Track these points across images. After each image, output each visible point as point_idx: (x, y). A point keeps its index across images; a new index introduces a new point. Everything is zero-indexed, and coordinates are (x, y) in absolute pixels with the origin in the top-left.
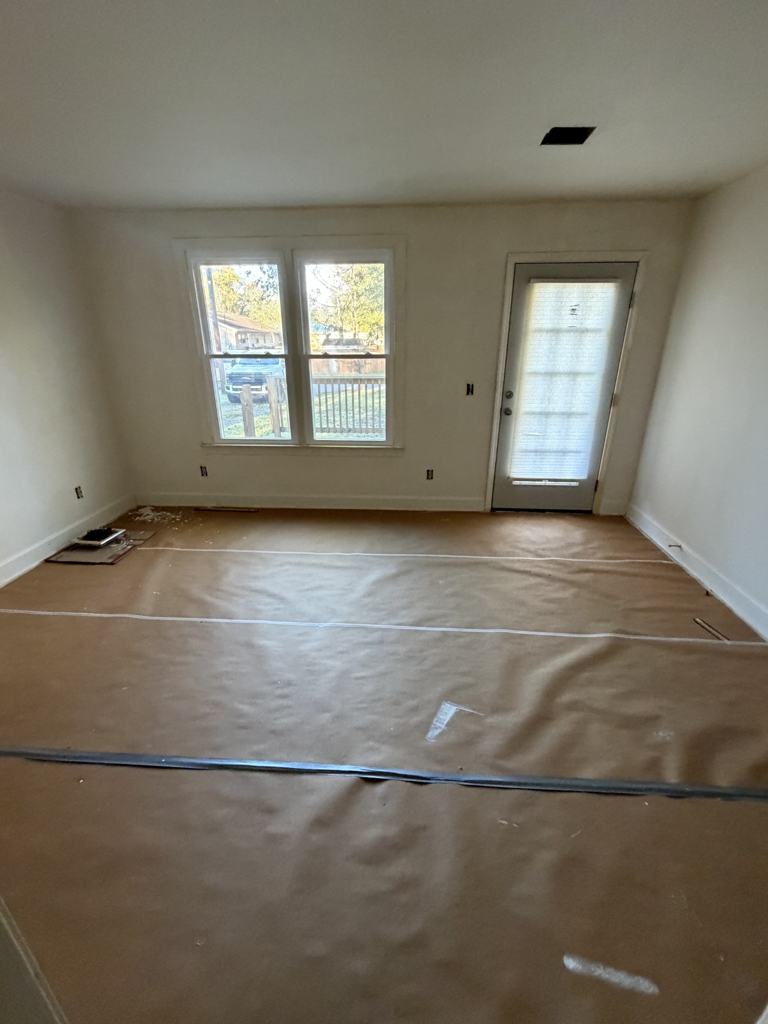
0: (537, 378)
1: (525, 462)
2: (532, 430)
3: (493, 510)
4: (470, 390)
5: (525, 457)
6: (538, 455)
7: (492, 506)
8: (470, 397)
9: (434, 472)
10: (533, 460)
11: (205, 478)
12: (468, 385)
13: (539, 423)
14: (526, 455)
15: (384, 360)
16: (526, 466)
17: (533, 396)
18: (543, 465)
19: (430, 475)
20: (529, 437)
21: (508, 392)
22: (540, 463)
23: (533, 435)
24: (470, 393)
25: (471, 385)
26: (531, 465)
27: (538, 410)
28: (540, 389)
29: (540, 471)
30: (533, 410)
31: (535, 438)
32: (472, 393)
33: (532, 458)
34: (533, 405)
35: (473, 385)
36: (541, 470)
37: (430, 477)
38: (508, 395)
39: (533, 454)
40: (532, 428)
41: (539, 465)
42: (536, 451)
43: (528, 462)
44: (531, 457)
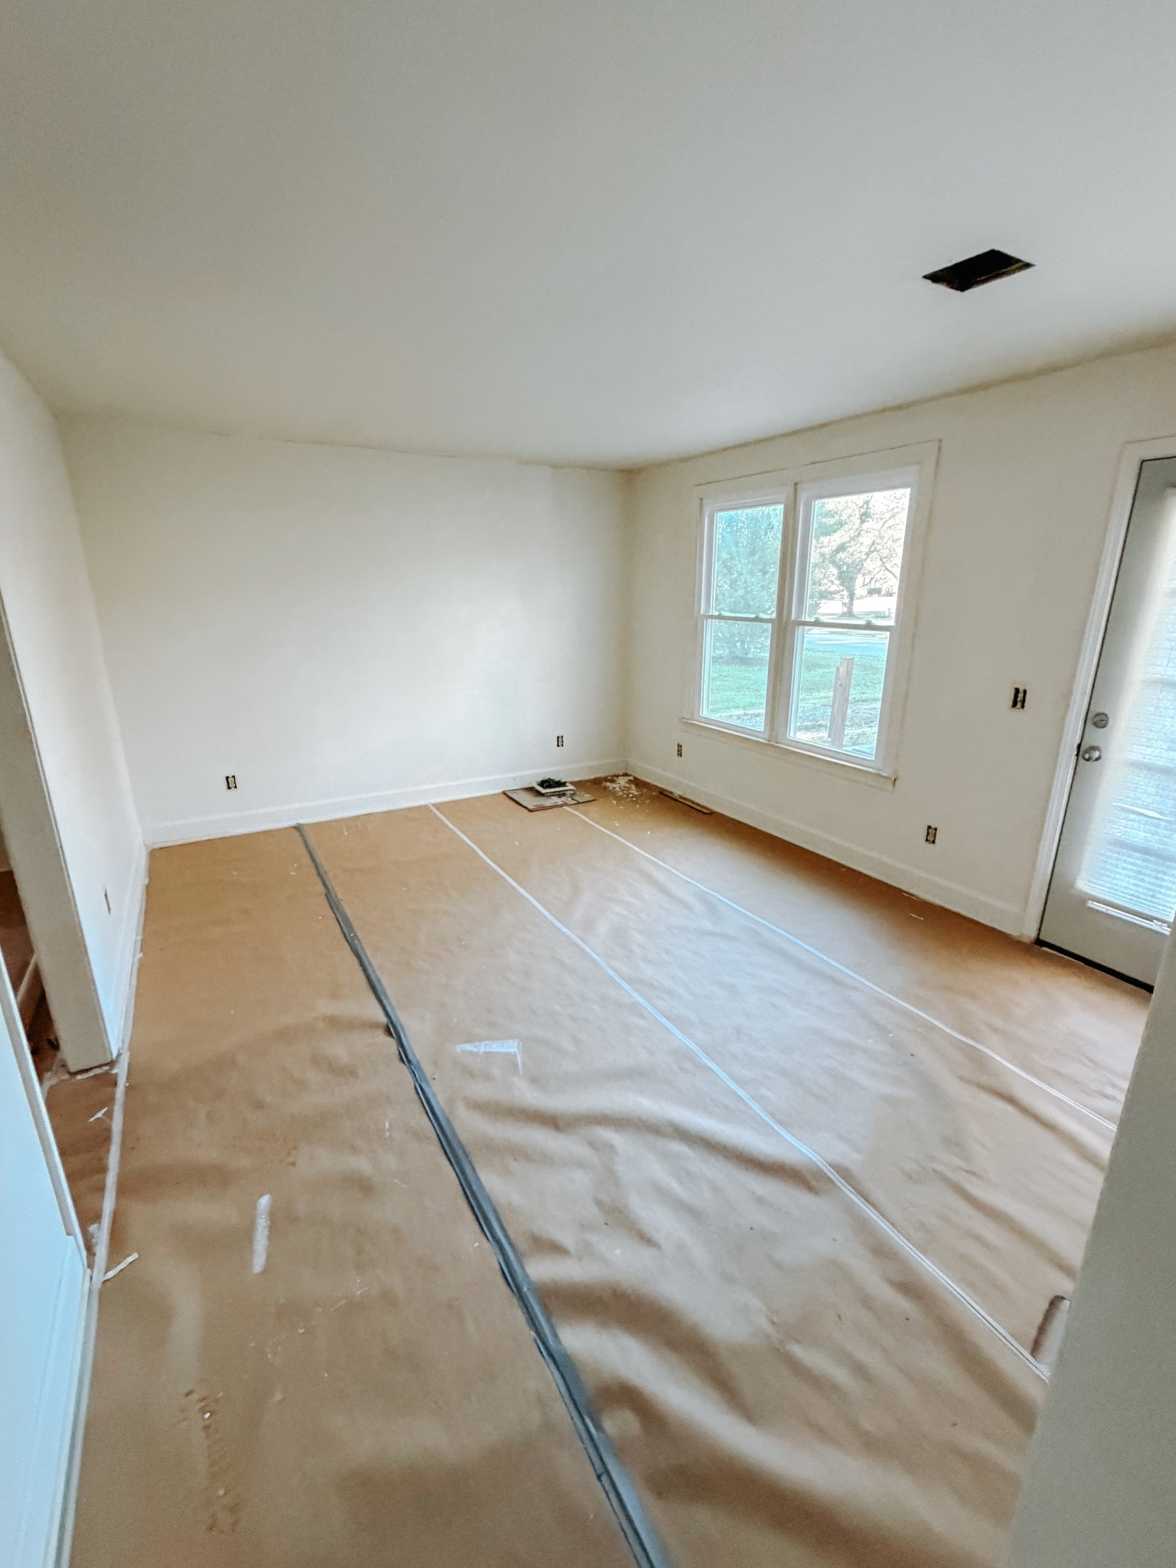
0: (1165, 693)
1: (1117, 866)
2: (1139, 802)
3: (1039, 942)
4: (1019, 699)
5: (1115, 855)
6: (1150, 862)
7: (1039, 934)
8: (1017, 713)
9: (938, 831)
10: (1135, 868)
11: (679, 758)
12: (1017, 691)
13: (1160, 791)
14: (1119, 853)
15: (888, 634)
16: (1118, 876)
17: (1151, 731)
18: (1161, 886)
19: (931, 835)
20: (1132, 816)
21: (1098, 714)
22: (1152, 880)
23: (1146, 816)
24: (1019, 705)
25: (1021, 690)
26: (1129, 877)
27: (1160, 763)
28: (1169, 720)
29: (1150, 898)
30: (1147, 761)
31: (1146, 823)
32: (1023, 707)
33: (1133, 864)
34: (1149, 751)
35: (1025, 692)
36: (1153, 896)
37: (931, 838)
38: (1098, 720)
39: (1137, 855)
40: (1140, 799)
41: (1149, 883)
42: (1146, 851)
43: (1124, 869)
44: (1132, 860)
